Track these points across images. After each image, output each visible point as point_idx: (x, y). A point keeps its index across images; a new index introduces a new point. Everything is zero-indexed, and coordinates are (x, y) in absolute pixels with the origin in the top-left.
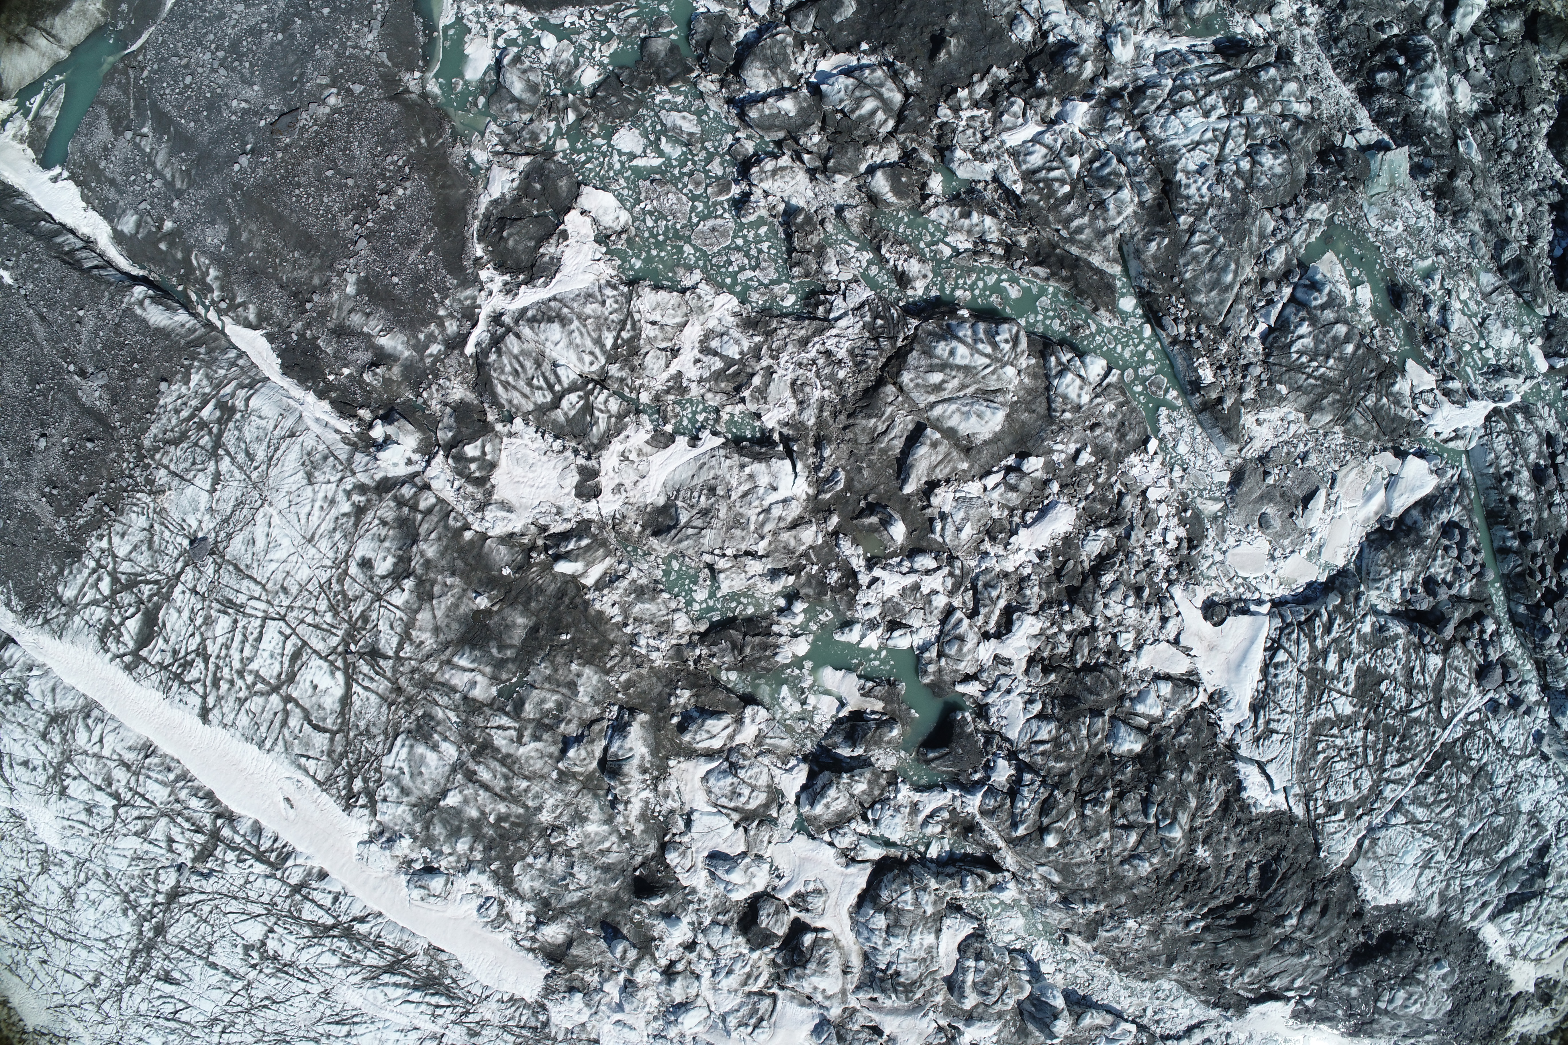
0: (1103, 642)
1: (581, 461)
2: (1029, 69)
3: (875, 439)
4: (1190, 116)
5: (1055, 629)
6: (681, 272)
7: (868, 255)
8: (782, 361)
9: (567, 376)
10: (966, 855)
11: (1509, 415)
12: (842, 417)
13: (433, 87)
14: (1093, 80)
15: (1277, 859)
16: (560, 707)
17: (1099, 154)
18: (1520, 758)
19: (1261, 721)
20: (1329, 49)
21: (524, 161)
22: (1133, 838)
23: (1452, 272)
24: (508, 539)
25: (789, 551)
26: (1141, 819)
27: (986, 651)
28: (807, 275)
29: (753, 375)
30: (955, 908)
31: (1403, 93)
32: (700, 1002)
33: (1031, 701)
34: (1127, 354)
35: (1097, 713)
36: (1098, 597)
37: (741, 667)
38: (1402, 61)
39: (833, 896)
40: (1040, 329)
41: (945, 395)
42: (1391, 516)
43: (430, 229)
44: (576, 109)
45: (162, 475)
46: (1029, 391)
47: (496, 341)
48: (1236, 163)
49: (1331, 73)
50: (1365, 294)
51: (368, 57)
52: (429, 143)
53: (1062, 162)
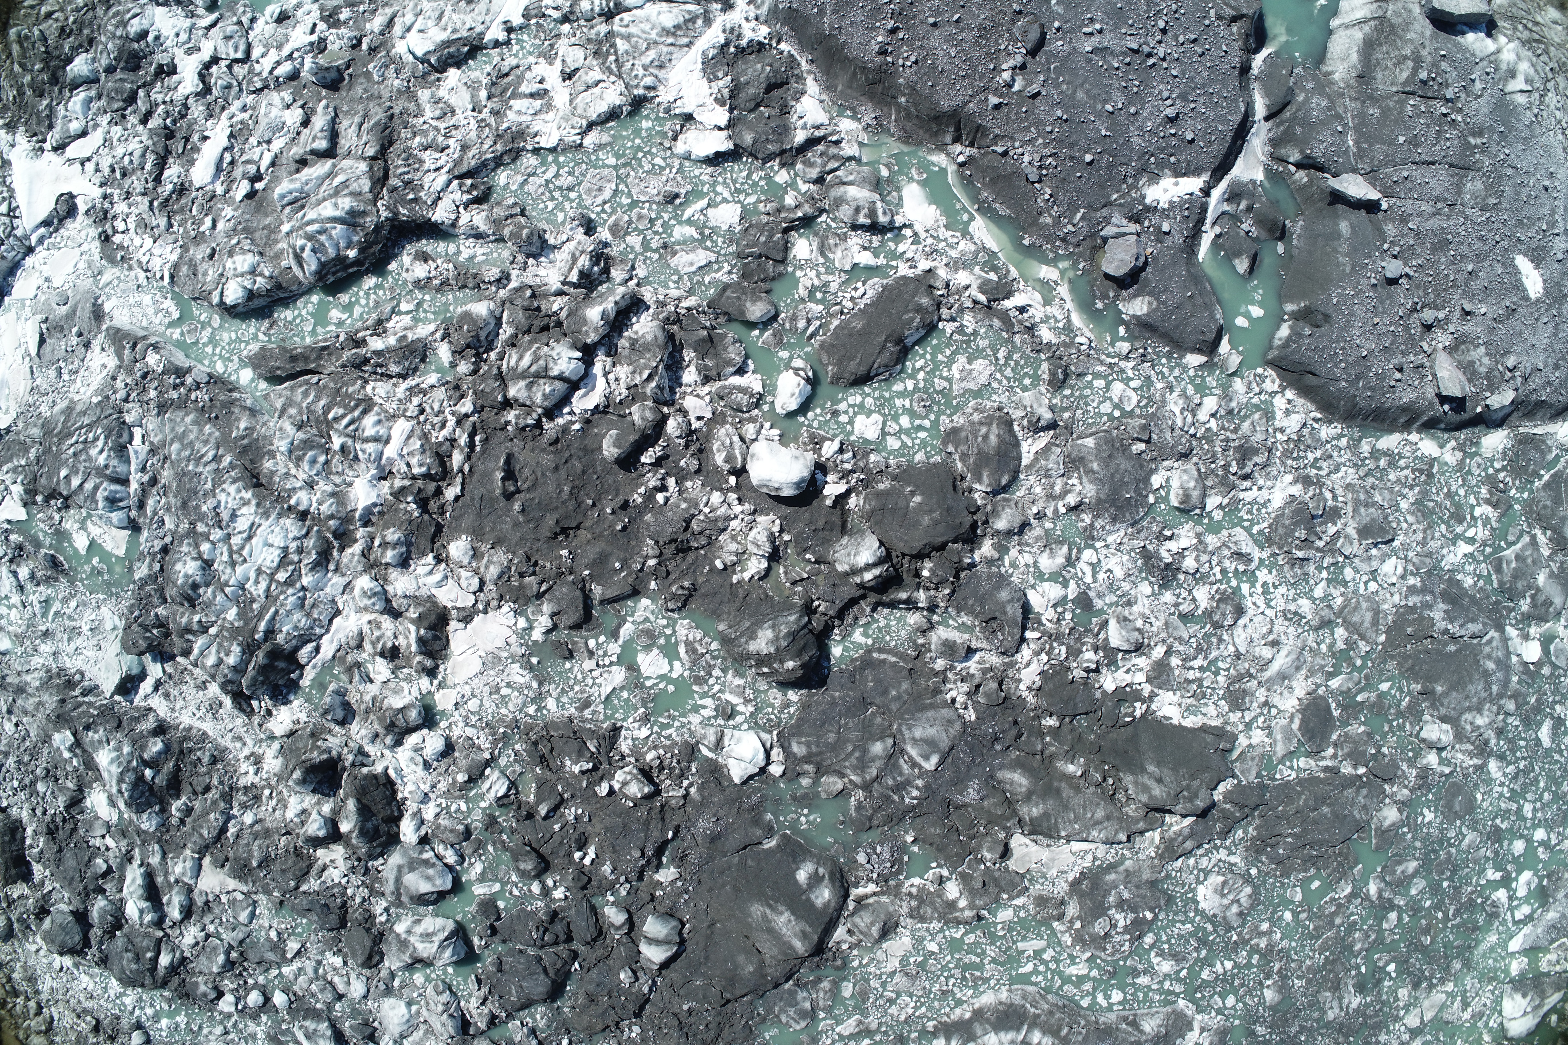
0: (131, 120)
2: (432, 516)
4: (270, 558)
8: (473, 122)
14: (372, 539)
17: (326, 471)
20: (216, 747)
21: (800, 137)
23: (31, 625)
27: (208, 50)
29: (489, 98)
31: (134, 743)
33: (158, 39)
35: (110, 69)
36: (150, 144)
38: (148, 773)
43: (832, 28)
44: (790, 210)
50: (81, 542)
51: (1013, 139)
52: (899, 105)
53: (348, 436)
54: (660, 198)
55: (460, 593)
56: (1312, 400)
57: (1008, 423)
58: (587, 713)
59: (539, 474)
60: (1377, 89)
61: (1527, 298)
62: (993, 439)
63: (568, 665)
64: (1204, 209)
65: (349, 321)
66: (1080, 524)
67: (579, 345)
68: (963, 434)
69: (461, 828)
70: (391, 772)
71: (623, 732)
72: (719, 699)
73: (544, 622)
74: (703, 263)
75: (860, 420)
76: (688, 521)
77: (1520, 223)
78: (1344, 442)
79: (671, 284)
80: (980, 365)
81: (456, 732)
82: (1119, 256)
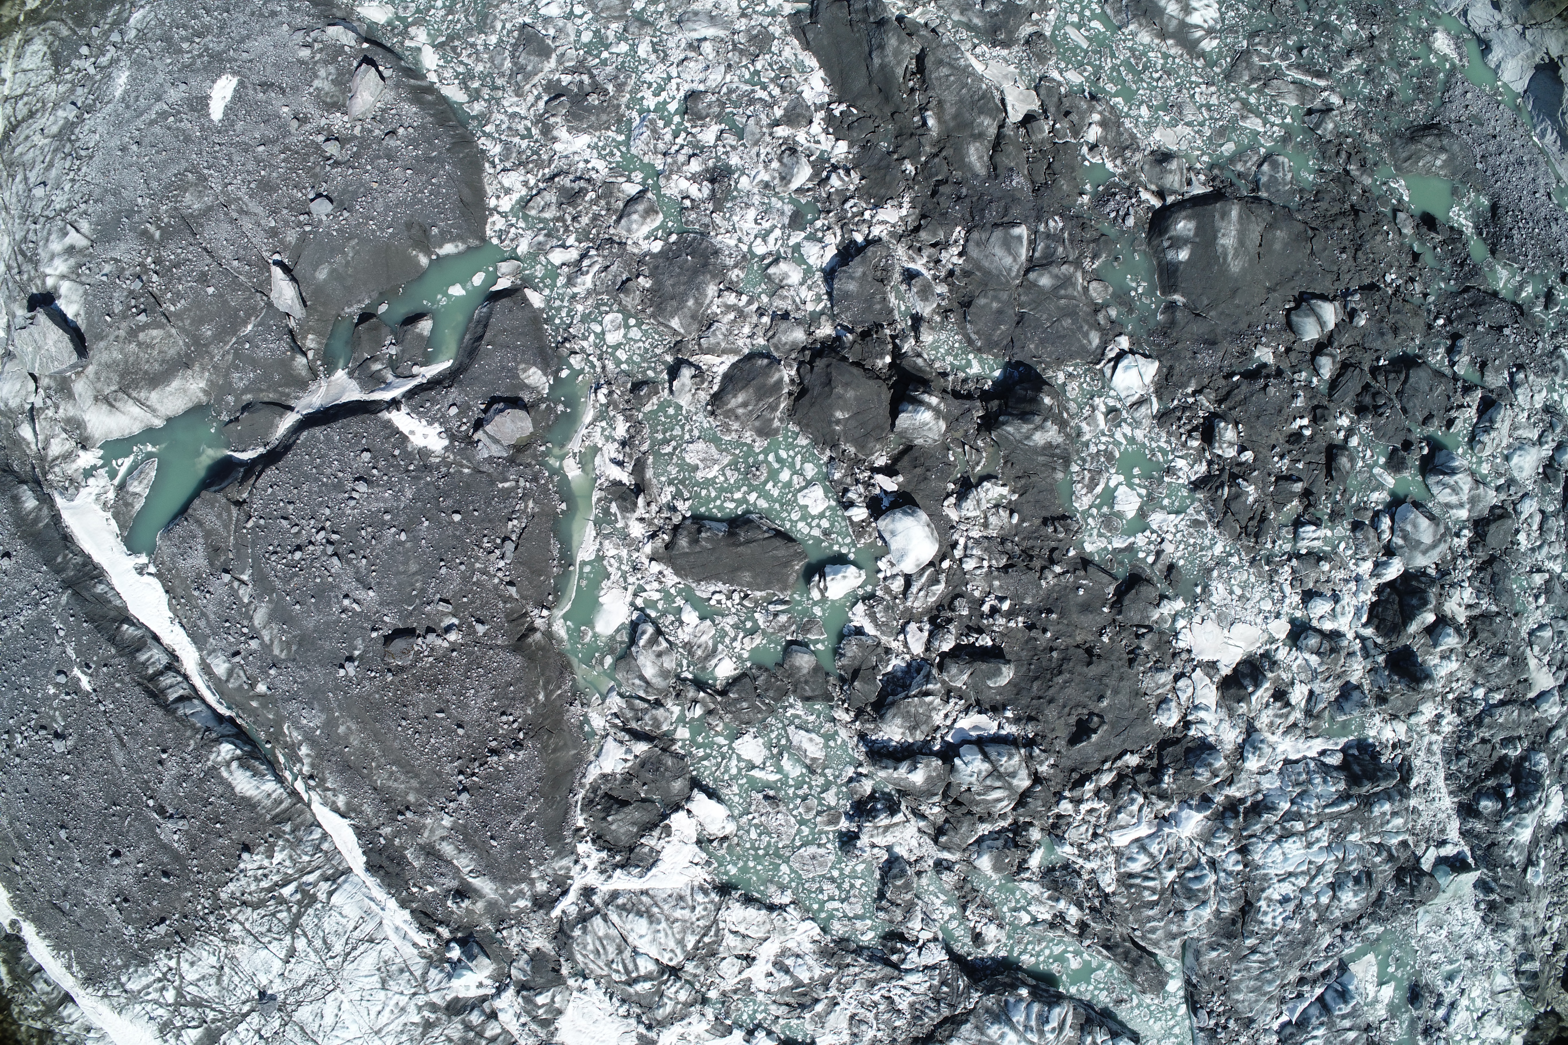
1: (642, 1029)
2: (1160, 758)
4: (1294, 848)
6: (772, 889)
8: (847, 996)
9: (645, 966)
13: (560, 629)
14: (1215, 785)
17: (1196, 865)
21: (641, 748)
23: (1473, 974)
29: (817, 1001)
31: (1497, 825)
38: (1510, 794)
40: (1087, 997)
43: (535, 800)
44: (704, 704)
45: (236, 929)
47: (584, 919)
48: (1318, 896)
49: (1442, 785)
51: (496, 587)
52: (547, 696)
53: (1159, 872)
54: (782, 808)
55: (1199, 687)
56: (480, 181)
57: (717, 399)
58: (1203, 517)
59: (1067, 710)
60: (185, 343)
61: (241, 83)
62: (741, 398)
63: (1181, 562)
64: (410, 394)
65: (1071, 949)
66: (742, 276)
67: (948, 767)
68: (757, 423)
69: (1359, 535)
70: (1364, 619)
71: (1193, 478)
72: (1110, 430)
73: (1168, 608)
74: (802, 732)
75: (814, 511)
76: (1006, 569)
77: (187, 139)
78: (488, 129)
79: (839, 742)
80: (691, 458)
81: (1297, 599)
82: (512, 426)
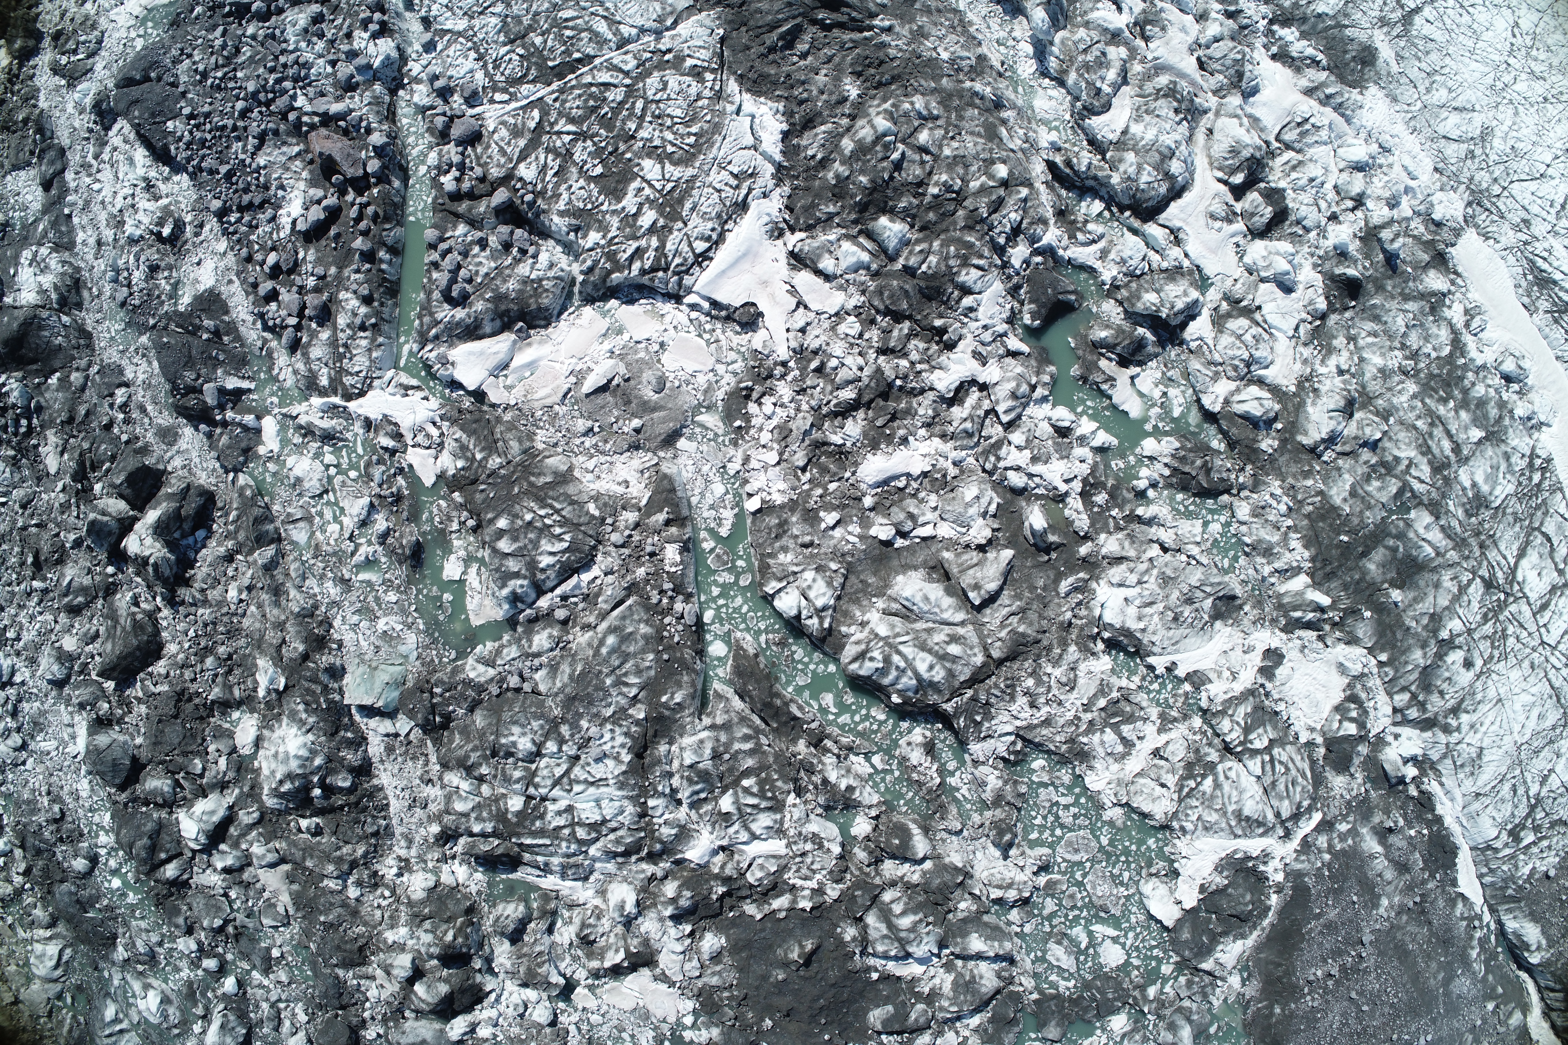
0: (874, 334)
1: (1269, 686)
2: (723, 906)
3: (1022, 611)
4: (588, 813)
5: (919, 367)
7: (952, 781)
8: (1073, 713)
9: (1255, 765)
10: (1068, 189)
11: (335, 386)
12: (1045, 643)
15: (772, 49)
16: (1368, 478)
17: (697, 805)
18: (459, 34)
19: (744, 192)
20: (387, 826)
21: (1207, 965)
22: (923, 137)
23: (340, 557)
24: (1352, 641)
25: (1131, 537)
26: (909, 153)
27: (990, 373)
28: (1016, 782)
29: (1103, 709)
30: (1095, 145)
31: (329, 760)
32: (1342, 165)
33: (971, 309)
34: (739, 600)
35: (910, 272)
36: (866, 380)
37: (1205, 449)
38: (317, 792)
39: (1202, 208)
40: (817, 656)
41: (947, 629)
42: (513, 337)
43: (1308, 933)
44: (1145, 998)
46: (857, 601)
47: (1296, 816)
48: (560, 750)
49: (393, 802)
50: (452, 569)
52: (1272, 1008)
53: (739, 809)
70: (493, 996)
73: (703, 1036)
81: (563, 1019)
